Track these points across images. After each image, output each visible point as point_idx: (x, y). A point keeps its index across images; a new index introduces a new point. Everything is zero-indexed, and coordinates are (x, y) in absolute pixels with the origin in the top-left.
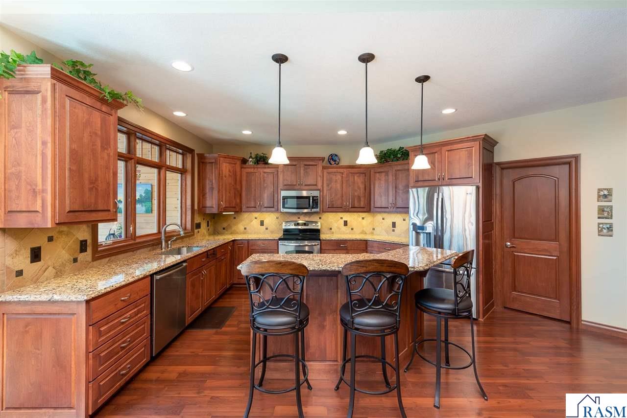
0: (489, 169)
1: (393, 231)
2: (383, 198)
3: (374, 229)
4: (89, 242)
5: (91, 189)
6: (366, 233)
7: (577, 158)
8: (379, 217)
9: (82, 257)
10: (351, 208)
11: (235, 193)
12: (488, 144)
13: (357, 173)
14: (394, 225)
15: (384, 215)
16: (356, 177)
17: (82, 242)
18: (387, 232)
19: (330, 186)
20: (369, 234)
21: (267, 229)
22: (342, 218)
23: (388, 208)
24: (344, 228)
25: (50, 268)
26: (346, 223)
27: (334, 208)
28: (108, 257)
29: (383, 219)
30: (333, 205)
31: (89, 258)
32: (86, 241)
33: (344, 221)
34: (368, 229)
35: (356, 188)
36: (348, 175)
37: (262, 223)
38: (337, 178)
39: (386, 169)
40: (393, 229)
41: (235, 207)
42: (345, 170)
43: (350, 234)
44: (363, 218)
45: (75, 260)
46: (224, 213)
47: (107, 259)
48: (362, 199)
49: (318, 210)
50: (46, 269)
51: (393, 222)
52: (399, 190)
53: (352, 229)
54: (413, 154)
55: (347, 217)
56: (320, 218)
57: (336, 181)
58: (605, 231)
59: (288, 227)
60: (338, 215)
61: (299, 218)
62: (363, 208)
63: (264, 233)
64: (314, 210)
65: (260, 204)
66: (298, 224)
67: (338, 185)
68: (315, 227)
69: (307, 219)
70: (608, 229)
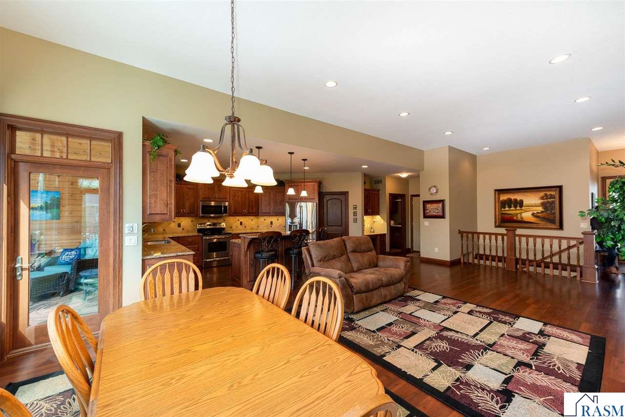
0: (321, 195)
1: (271, 226)
2: (267, 208)
3: (258, 226)
6: (254, 229)
7: (347, 192)
8: (262, 219)
10: (247, 213)
12: (320, 184)
13: (251, 192)
14: (271, 223)
15: (265, 218)
16: (250, 194)
18: (267, 227)
19: (234, 199)
20: (256, 229)
21: (183, 229)
22: (238, 220)
23: (270, 213)
24: (240, 227)
26: (241, 223)
27: (237, 213)
29: (265, 220)
30: (236, 211)
34: (255, 227)
35: (251, 202)
36: (245, 193)
37: (179, 225)
39: (269, 190)
42: (244, 190)
43: (244, 229)
44: (252, 220)
48: (254, 208)
49: (227, 214)
53: (245, 227)
54: (287, 186)
55: (242, 219)
56: (224, 220)
57: (238, 197)
58: (355, 221)
59: (203, 227)
60: (238, 218)
61: (209, 221)
62: (255, 213)
63: (181, 233)
64: (224, 215)
65: (183, 211)
66: (209, 225)
67: (240, 199)
68: (222, 227)
69: (215, 221)
70: (356, 220)
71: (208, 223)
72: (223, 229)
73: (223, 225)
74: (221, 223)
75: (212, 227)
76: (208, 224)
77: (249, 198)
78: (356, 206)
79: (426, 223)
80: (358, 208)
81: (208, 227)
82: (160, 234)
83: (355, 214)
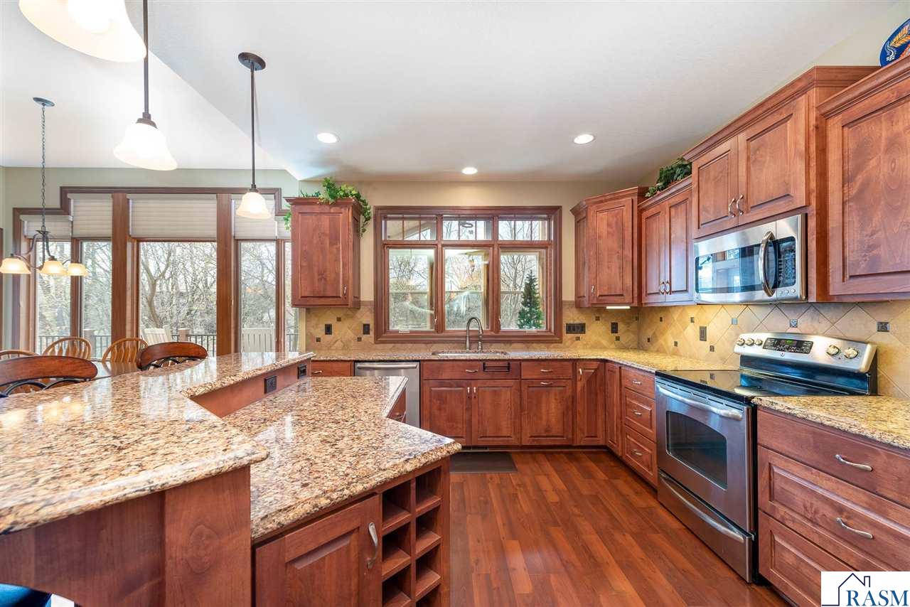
4: (372, 326)
5: (320, 280)
9: (365, 337)
11: (621, 267)
17: (364, 325)
21: (712, 349)
25: (339, 342)
28: (395, 343)
30: (874, 260)
31: (372, 340)
32: (368, 325)
37: (703, 334)
41: (622, 295)
45: (359, 339)
46: (608, 308)
47: (392, 345)
50: (336, 341)
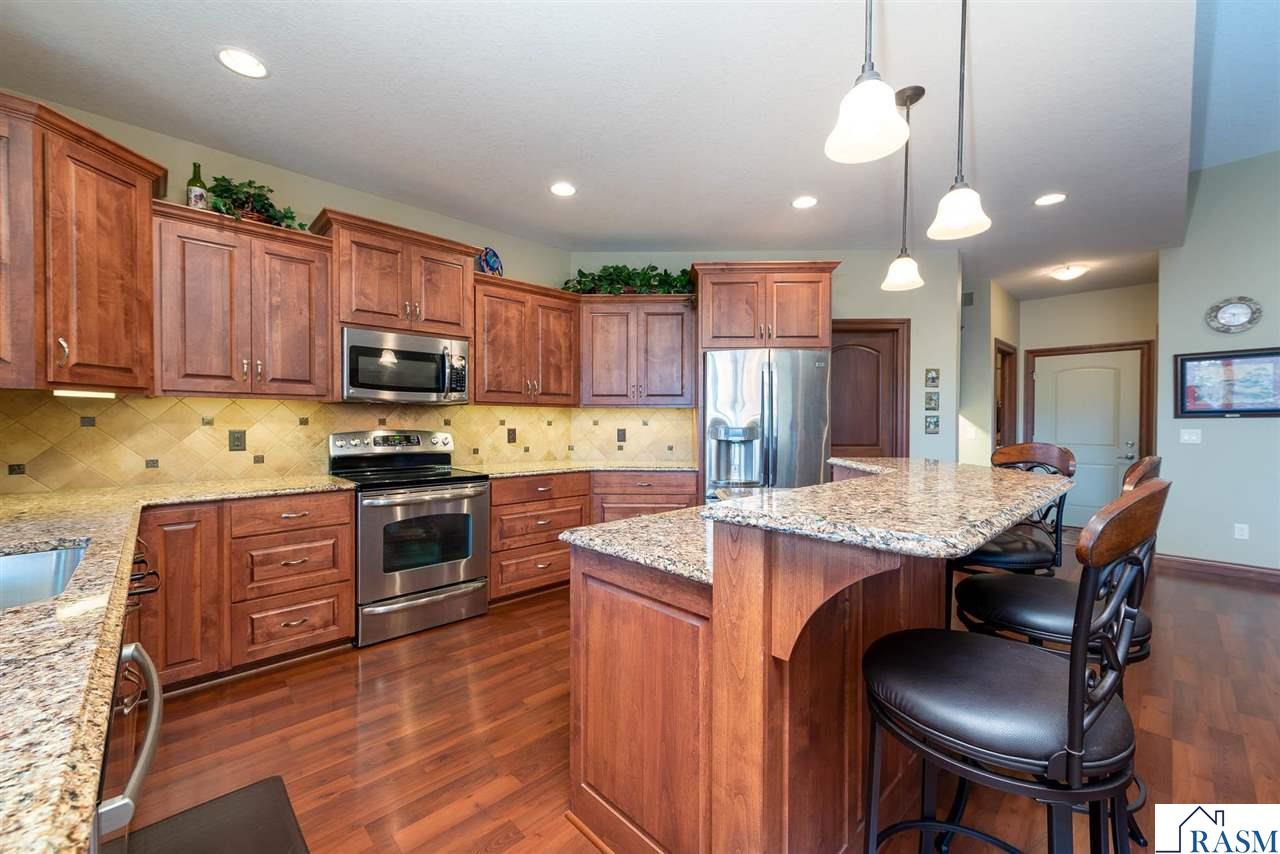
1: (620, 448)
2: (615, 373)
3: (571, 448)
6: (555, 459)
8: (582, 420)
10: (542, 394)
11: (127, 312)
13: (553, 309)
14: (622, 435)
16: (551, 319)
18: (604, 452)
19: (493, 332)
20: (563, 460)
21: (259, 460)
22: (502, 423)
23: (626, 396)
24: (507, 449)
26: (512, 436)
27: (500, 395)
29: (596, 423)
30: (499, 383)
33: (509, 430)
34: (560, 449)
35: (553, 348)
36: (534, 312)
37: (237, 441)
38: (510, 315)
39: (622, 308)
40: (622, 443)
41: (130, 370)
42: (529, 297)
43: (522, 461)
44: (550, 424)
46: (56, 394)
48: (564, 374)
49: (464, 395)
51: (619, 430)
52: (653, 356)
53: (527, 450)
54: (708, 281)
55: (515, 418)
56: (447, 423)
57: (507, 322)
58: (932, 427)
59: (353, 449)
60: (501, 412)
61: (382, 422)
62: (567, 395)
63: (246, 476)
64: (454, 395)
65: (251, 365)
66: (386, 440)
67: (513, 334)
68: (440, 448)
69: (408, 424)
70: (936, 424)
71: (380, 433)
72: (445, 458)
73: (443, 440)
74: (429, 434)
75: (398, 449)
76: (374, 438)
77: (547, 332)
78: (937, 371)
79: (1191, 433)
80: (941, 381)
81: (379, 450)
82: (124, 485)
83: (932, 402)
